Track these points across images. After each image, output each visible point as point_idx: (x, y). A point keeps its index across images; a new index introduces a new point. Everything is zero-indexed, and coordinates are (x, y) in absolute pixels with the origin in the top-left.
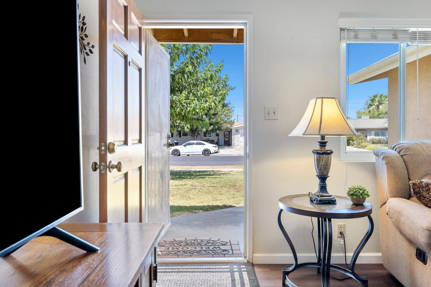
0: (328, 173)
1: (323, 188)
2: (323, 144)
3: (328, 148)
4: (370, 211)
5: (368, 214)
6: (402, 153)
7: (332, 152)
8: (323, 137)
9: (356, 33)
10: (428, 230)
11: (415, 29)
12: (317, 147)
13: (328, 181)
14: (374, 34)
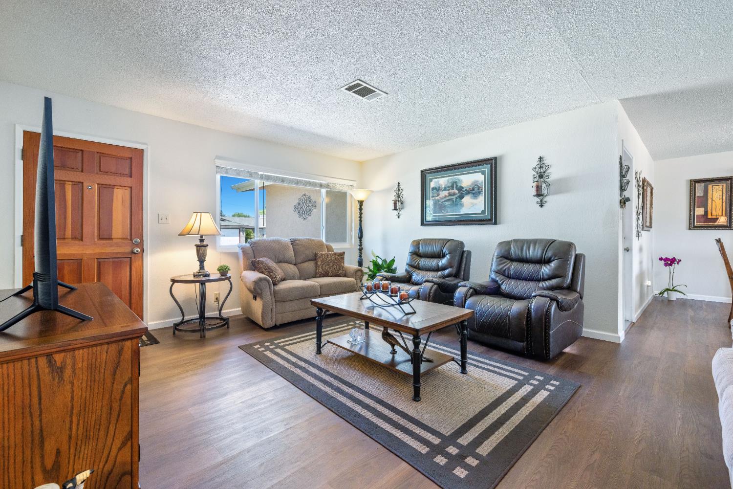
0: (205, 258)
1: (202, 267)
2: (202, 240)
3: (205, 243)
4: (230, 277)
5: (229, 279)
6: (252, 246)
7: (207, 246)
8: (202, 236)
9: (227, 171)
10: (254, 282)
11: (262, 173)
12: (198, 243)
13: (205, 263)
14: (238, 172)
